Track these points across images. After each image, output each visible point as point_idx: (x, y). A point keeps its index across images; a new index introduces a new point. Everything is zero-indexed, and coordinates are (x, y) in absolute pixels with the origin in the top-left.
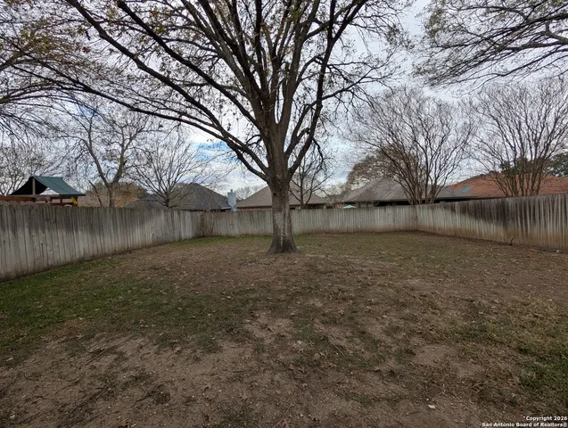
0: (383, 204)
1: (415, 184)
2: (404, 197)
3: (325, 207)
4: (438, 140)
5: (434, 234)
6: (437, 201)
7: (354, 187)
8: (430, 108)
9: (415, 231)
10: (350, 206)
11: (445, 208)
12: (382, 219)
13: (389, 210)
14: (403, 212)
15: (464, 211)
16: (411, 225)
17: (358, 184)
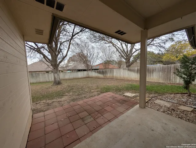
0: (79, 70)
1: (88, 65)
2: (85, 69)
3: (61, 72)
4: (92, 55)
5: (92, 78)
6: (93, 70)
7: (70, 65)
8: (90, 47)
9: (88, 77)
10: (69, 71)
11: (94, 71)
12: (80, 75)
13: (82, 72)
14: (85, 72)
15: (97, 72)
16: (87, 76)
17: (71, 64)
